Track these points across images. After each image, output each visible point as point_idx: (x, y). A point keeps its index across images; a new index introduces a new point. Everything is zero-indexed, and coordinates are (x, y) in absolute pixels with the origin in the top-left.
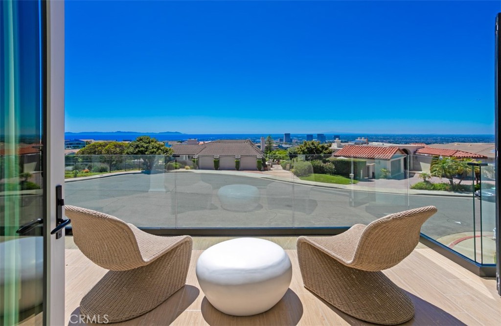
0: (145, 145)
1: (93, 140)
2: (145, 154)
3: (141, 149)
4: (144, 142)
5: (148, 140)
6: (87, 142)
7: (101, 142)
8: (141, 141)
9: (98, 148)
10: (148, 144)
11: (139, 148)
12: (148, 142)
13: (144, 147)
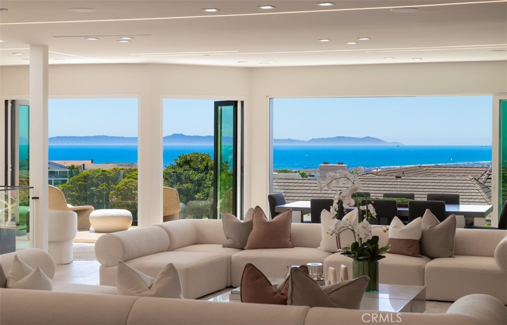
0: (196, 177)
1: (88, 163)
2: (194, 199)
3: (185, 186)
4: (194, 169)
5: (205, 163)
6: (72, 167)
7: (108, 167)
8: (187, 167)
9: (97, 186)
10: (200, 175)
11: (182, 184)
12: (202, 167)
13: (192, 181)
